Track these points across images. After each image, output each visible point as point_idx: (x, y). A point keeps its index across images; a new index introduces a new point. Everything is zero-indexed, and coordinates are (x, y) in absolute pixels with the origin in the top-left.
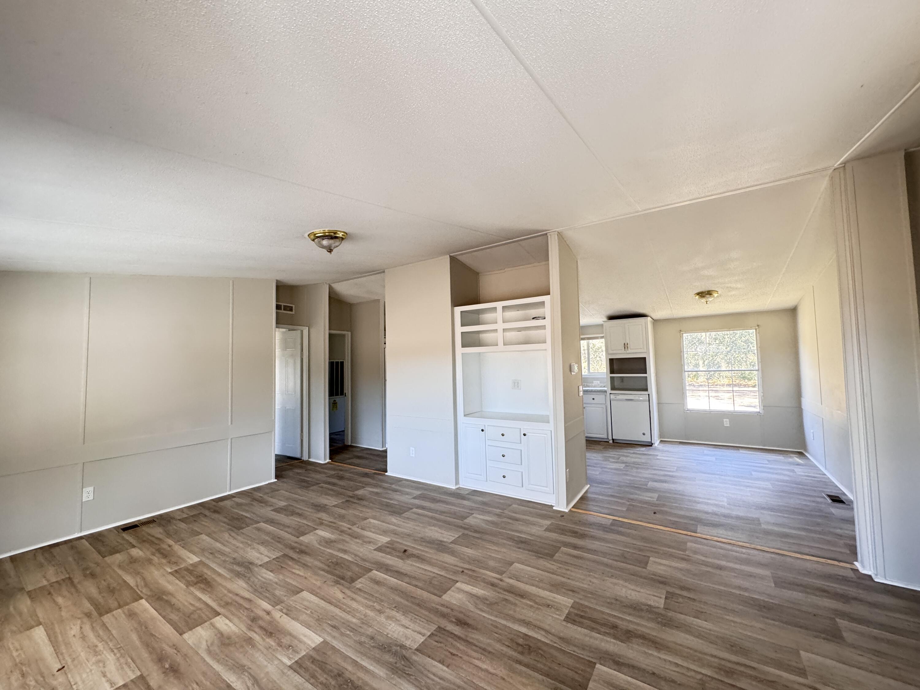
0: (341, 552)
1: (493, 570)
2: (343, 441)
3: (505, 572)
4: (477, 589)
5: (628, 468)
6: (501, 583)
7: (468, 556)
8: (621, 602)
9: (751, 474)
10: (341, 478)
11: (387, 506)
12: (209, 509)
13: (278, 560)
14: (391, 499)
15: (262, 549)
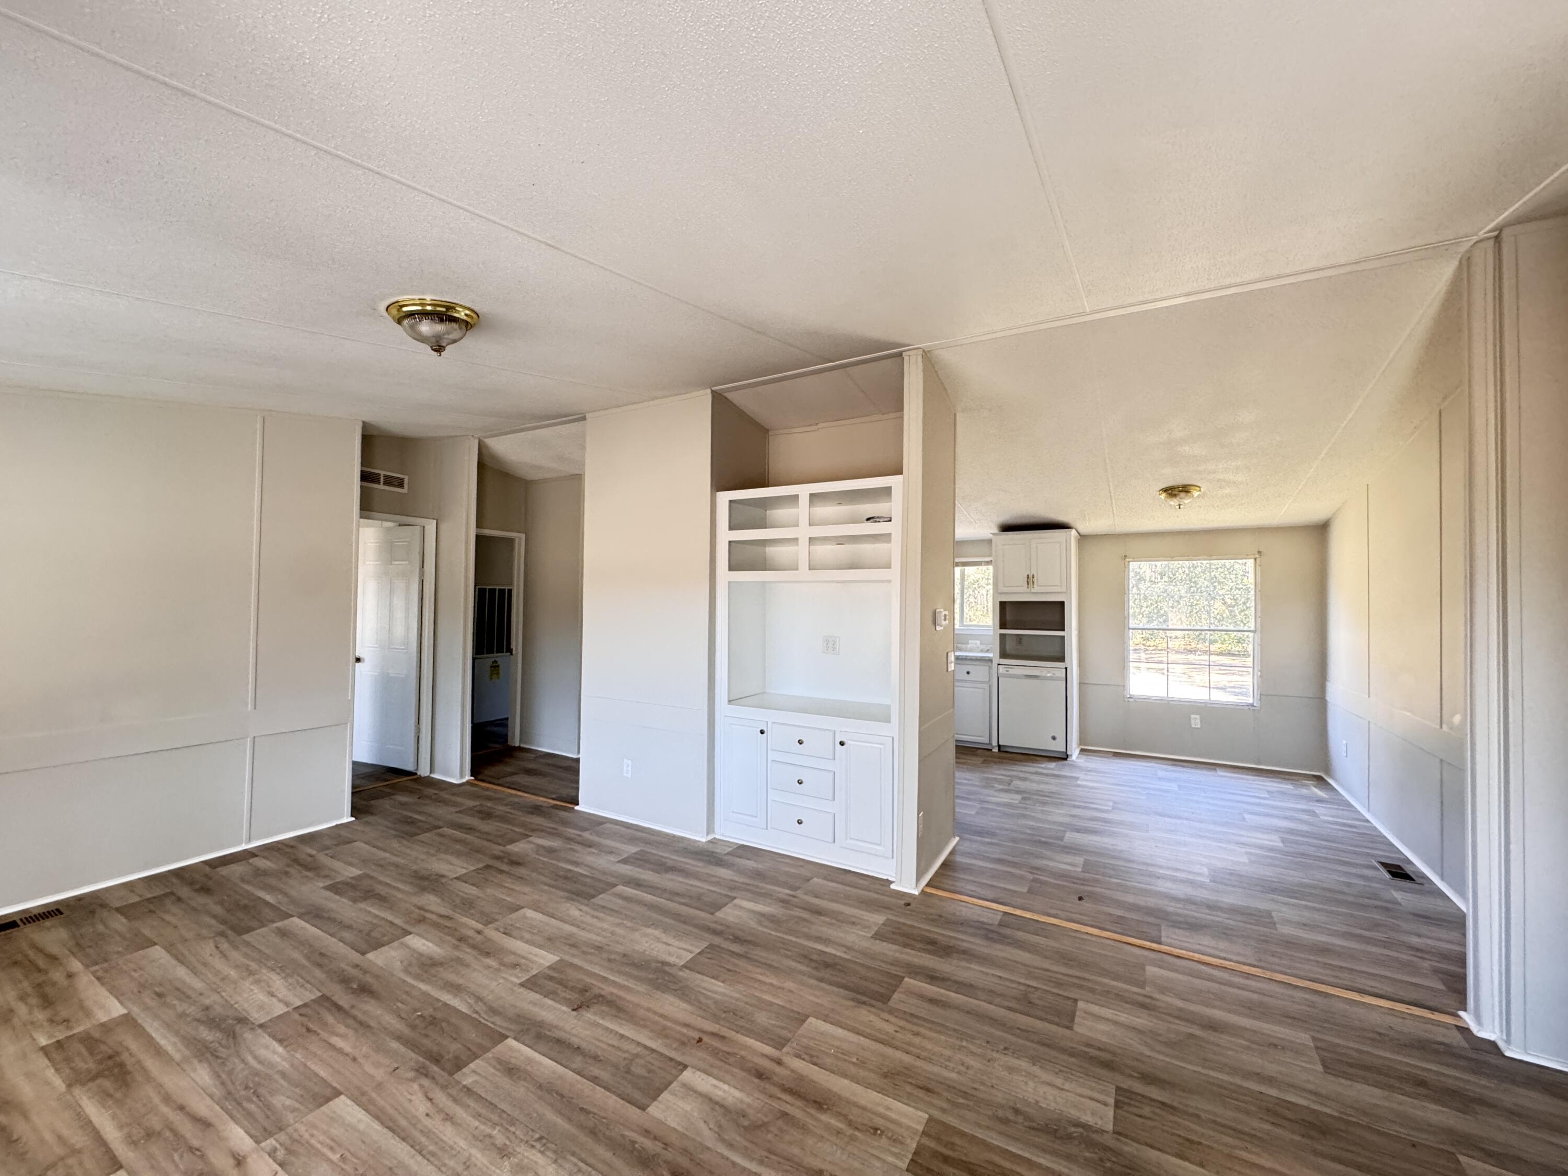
0: (448, 991)
1: (763, 1035)
2: (505, 737)
3: (788, 1040)
4: (726, 1087)
5: (1028, 802)
6: (778, 1069)
7: (716, 1002)
8: (1028, 1118)
9: (1244, 819)
10: (487, 815)
11: (566, 878)
12: (191, 883)
13: (303, 1011)
14: (576, 864)
15: (277, 982)
